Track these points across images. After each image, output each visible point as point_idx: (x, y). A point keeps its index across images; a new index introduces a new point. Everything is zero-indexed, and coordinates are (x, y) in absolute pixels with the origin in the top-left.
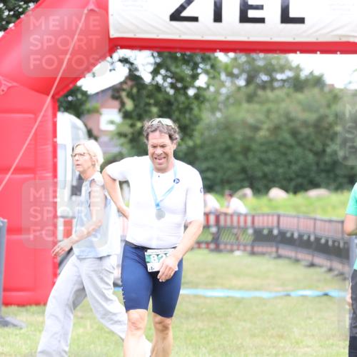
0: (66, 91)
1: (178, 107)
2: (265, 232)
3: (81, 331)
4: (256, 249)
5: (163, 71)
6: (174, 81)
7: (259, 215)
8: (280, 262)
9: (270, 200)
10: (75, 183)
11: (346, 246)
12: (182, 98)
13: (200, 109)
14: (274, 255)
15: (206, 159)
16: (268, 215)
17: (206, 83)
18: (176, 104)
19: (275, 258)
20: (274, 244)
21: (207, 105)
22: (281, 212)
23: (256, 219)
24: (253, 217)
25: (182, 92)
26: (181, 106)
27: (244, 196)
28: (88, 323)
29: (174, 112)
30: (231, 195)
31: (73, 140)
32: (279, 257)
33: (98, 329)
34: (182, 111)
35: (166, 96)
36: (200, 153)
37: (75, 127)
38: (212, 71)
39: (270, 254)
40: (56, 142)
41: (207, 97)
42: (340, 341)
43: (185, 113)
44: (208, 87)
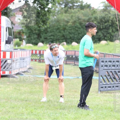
0: (4, 9)
1: (42, 14)
2: (71, 57)
3: (9, 89)
4: (67, 62)
5: (37, 2)
6: (40, 5)
7: (68, 51)
8: (76, 67)
9: (72, 46)
10: (7, 40)
11: (98, 62)
12: (43, 11)
13: (49, 15)
14: (73, 64)
15: (51, 32)
16: (72, 51)
17: (51, 6)
18: (41, 13)
19: (74, 65)
20: (73, 61)
21: (52, 14)
22: (76, 50)
23: (68, 52)
24: (67, 52)
25: (43, 9)
26: (43, 14)
27: (64, 44)
28: (11, 87)
29: (40, 16)
30: (59, 44)
31: (6, 25)
32: (75, 65)
33: (14, 89)
34: (43, 16)
35: (38, 11)
36: (49, 30)
37: (7, 21)
38: (53, 2)
39: (72, 64)
40: (1, 25)
41: (52, 11)
42: (95, 93)
43: (44, 16)
44: (52, 8)
